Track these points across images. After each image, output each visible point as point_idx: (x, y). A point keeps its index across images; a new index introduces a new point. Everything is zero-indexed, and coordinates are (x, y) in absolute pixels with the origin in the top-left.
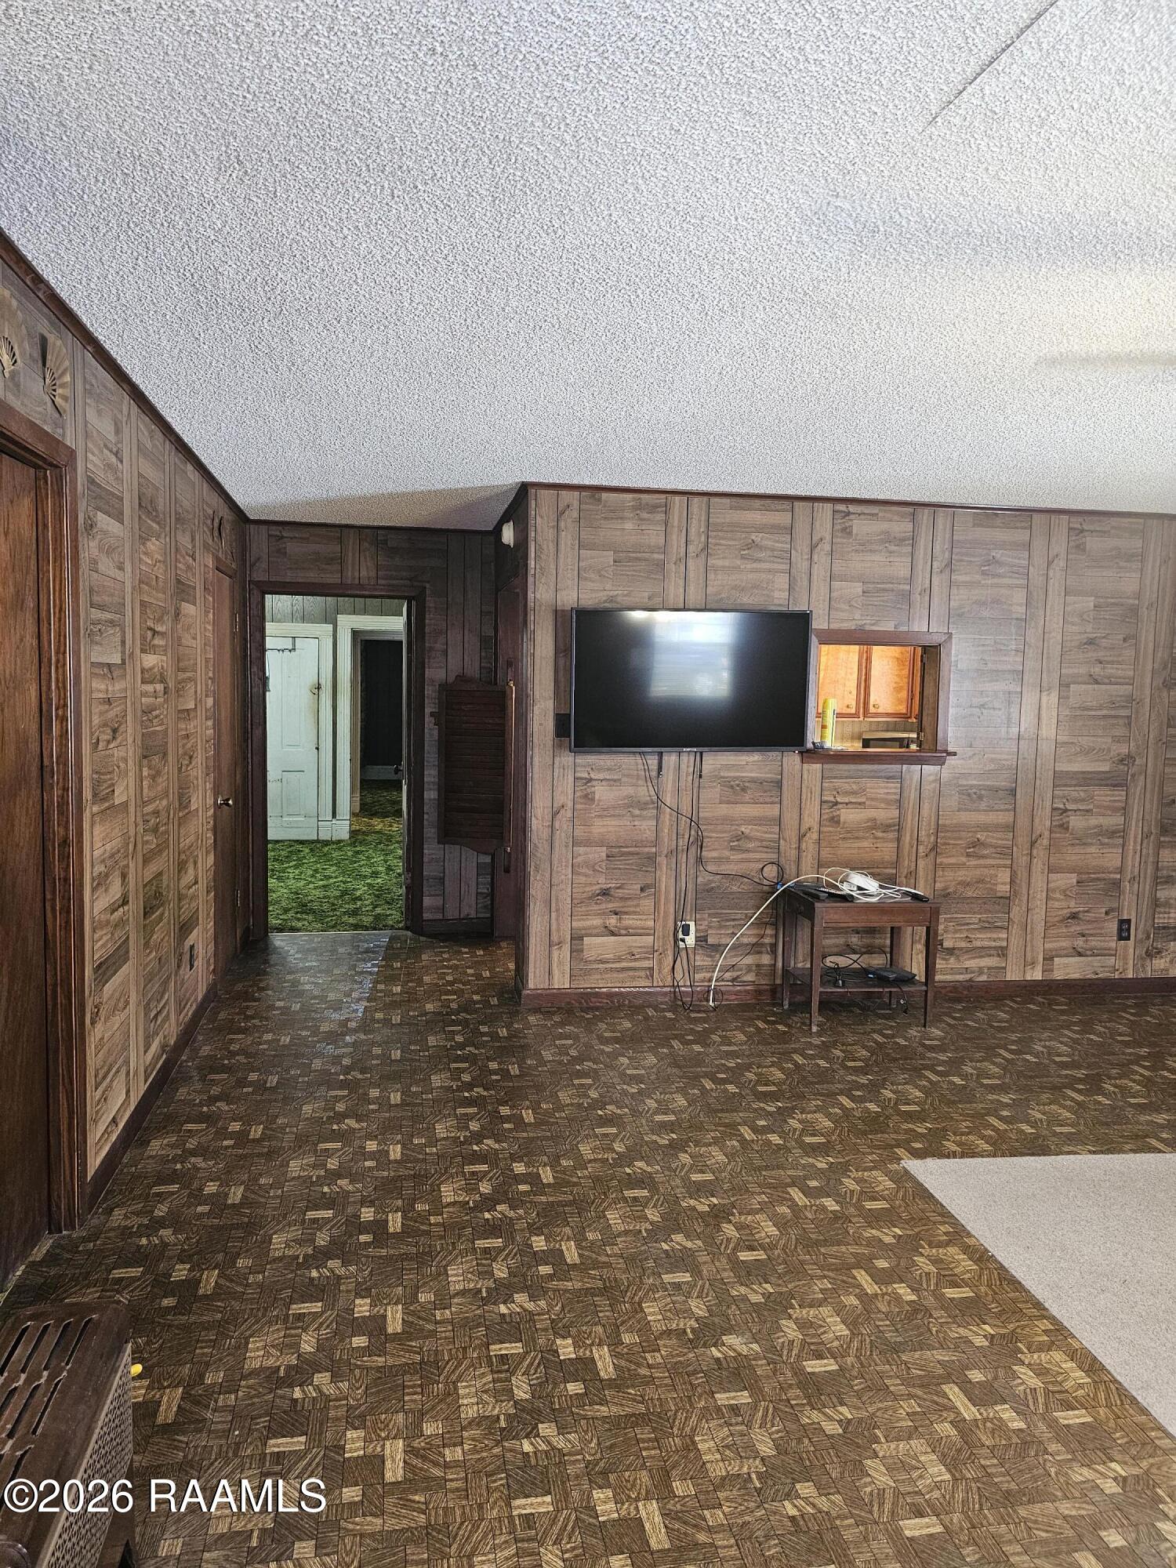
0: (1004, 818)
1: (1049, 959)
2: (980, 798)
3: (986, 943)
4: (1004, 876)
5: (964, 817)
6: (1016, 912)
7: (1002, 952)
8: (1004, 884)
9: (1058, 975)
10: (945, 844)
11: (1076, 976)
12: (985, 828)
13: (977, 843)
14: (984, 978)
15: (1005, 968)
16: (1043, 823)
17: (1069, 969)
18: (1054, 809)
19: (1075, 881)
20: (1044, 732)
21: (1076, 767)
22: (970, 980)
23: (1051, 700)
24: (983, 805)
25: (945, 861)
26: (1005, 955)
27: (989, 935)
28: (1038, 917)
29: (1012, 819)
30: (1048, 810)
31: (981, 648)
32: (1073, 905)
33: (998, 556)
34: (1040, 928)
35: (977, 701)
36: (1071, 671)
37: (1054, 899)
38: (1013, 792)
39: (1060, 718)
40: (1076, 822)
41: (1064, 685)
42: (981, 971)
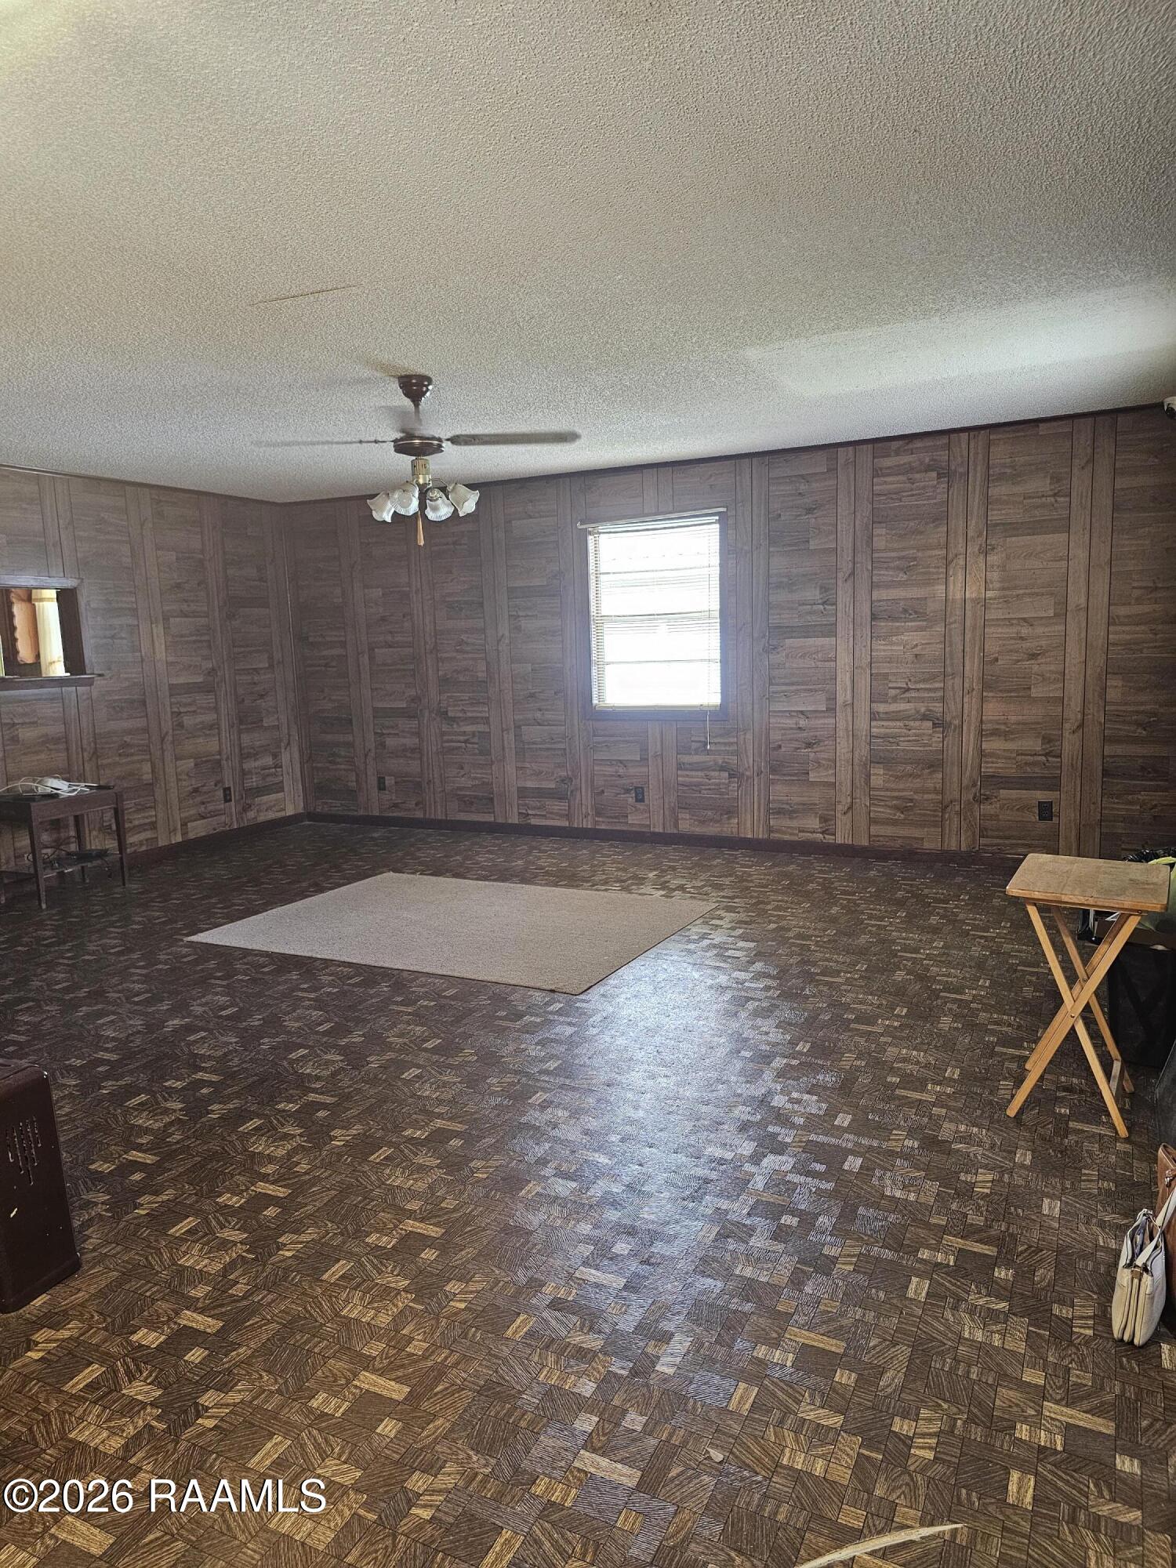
0: (140, 723)
1: (184, 825)
2: (122, 709)
3: (142, 821)
4: (147, 768)
5: (114, 725)
6: (159, 793)
7: (153, 826)
8: (148, 773)
9: (191, 836)
10: (103, 748)
11: (203, 834)
12: (129, 732)
13: (125, 745)
14: (144, 848)
15: (157, 838)
16: (167, 725)
17: (199, 829)
18: (172, 713)
19: (193, 764)
20: (158, 656)
21: (181, 680)
22: (135, 851)
23: (159, 630)
24: (125, 715)
25: (105, 762)
26: (155, 828)
27: (143, 815)
28: (173, 796)
29: (145, 724)
30: (169, 714)
31: (105, 591)
32: (195, 783)
33: (106, 517)
34: (176, 802)
35: (108, 633)
36: (168, 608)
37: (181, 780)
38: (144, 703)
39: (168, 644)
40: (188, 721)
41: (166, 619)
42: (141, 843)
